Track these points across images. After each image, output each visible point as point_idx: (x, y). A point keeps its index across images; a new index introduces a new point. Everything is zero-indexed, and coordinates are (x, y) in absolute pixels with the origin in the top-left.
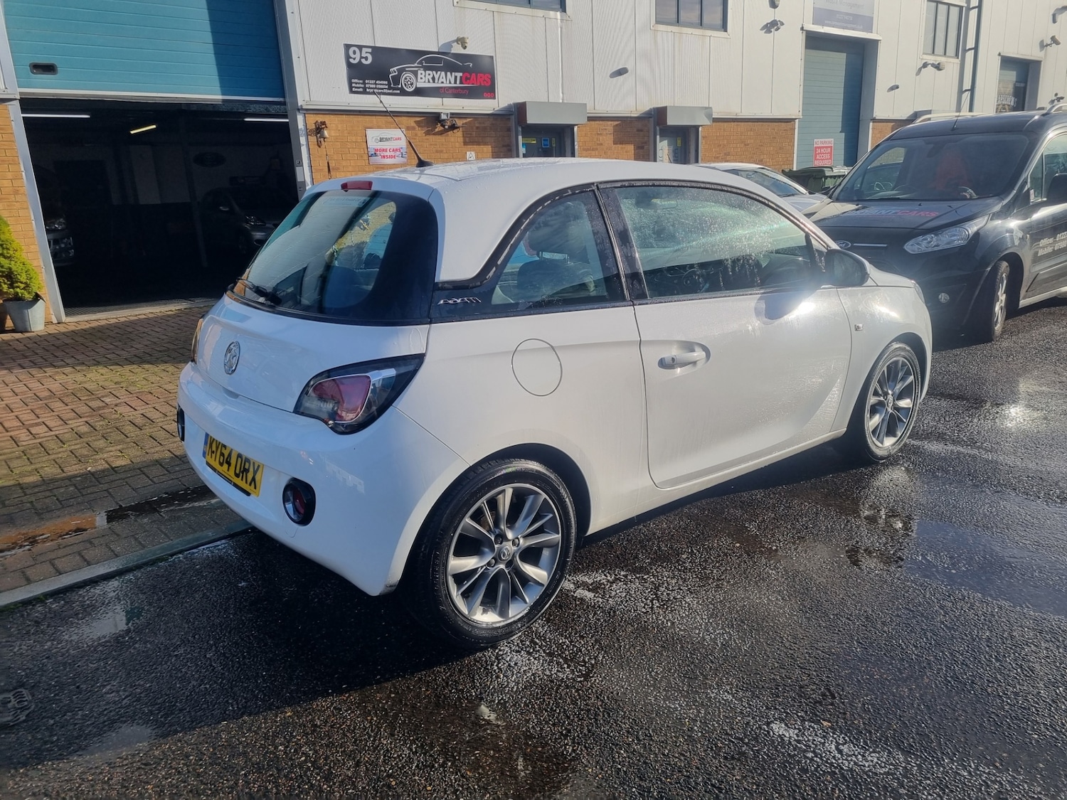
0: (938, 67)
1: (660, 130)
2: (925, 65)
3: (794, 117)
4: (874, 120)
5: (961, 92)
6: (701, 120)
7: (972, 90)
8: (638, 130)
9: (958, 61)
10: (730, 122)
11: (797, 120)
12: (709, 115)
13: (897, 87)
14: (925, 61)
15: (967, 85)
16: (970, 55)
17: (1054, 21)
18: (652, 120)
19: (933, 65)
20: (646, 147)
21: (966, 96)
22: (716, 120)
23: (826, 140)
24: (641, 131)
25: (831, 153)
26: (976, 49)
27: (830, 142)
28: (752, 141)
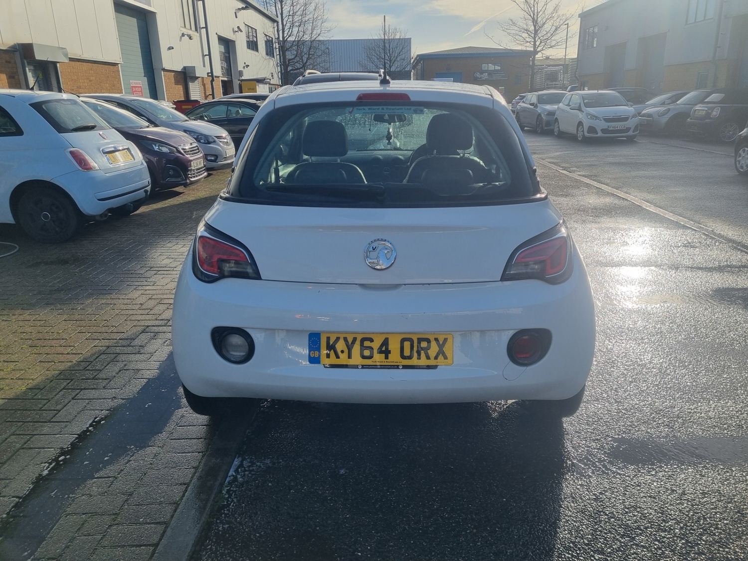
0: (190, 38)
1: (27, 62)
2: (183, 35)
3: (118, 63)
4: (164, 70)
5: (204, 56)
6: (60, 58)
7: (210, 55)
8: (7, 62)
9: (198, 35)
10: (76, 61)
11: (119, 65)
12: (66, 55)
13: (173, 48)
14: (183, 32)
15: (206, 52)
16: (204, 31)
17: (236, 17)
18: (18, 53)
19: (188, 35)
20: (16, 77)
21: (207, 58)
22: (71, 59)
23: (137, 81)
24: (10, 62)
25: (142, 91)
26: (206, 28)
27: (139, 84)
28: (94, 78)
